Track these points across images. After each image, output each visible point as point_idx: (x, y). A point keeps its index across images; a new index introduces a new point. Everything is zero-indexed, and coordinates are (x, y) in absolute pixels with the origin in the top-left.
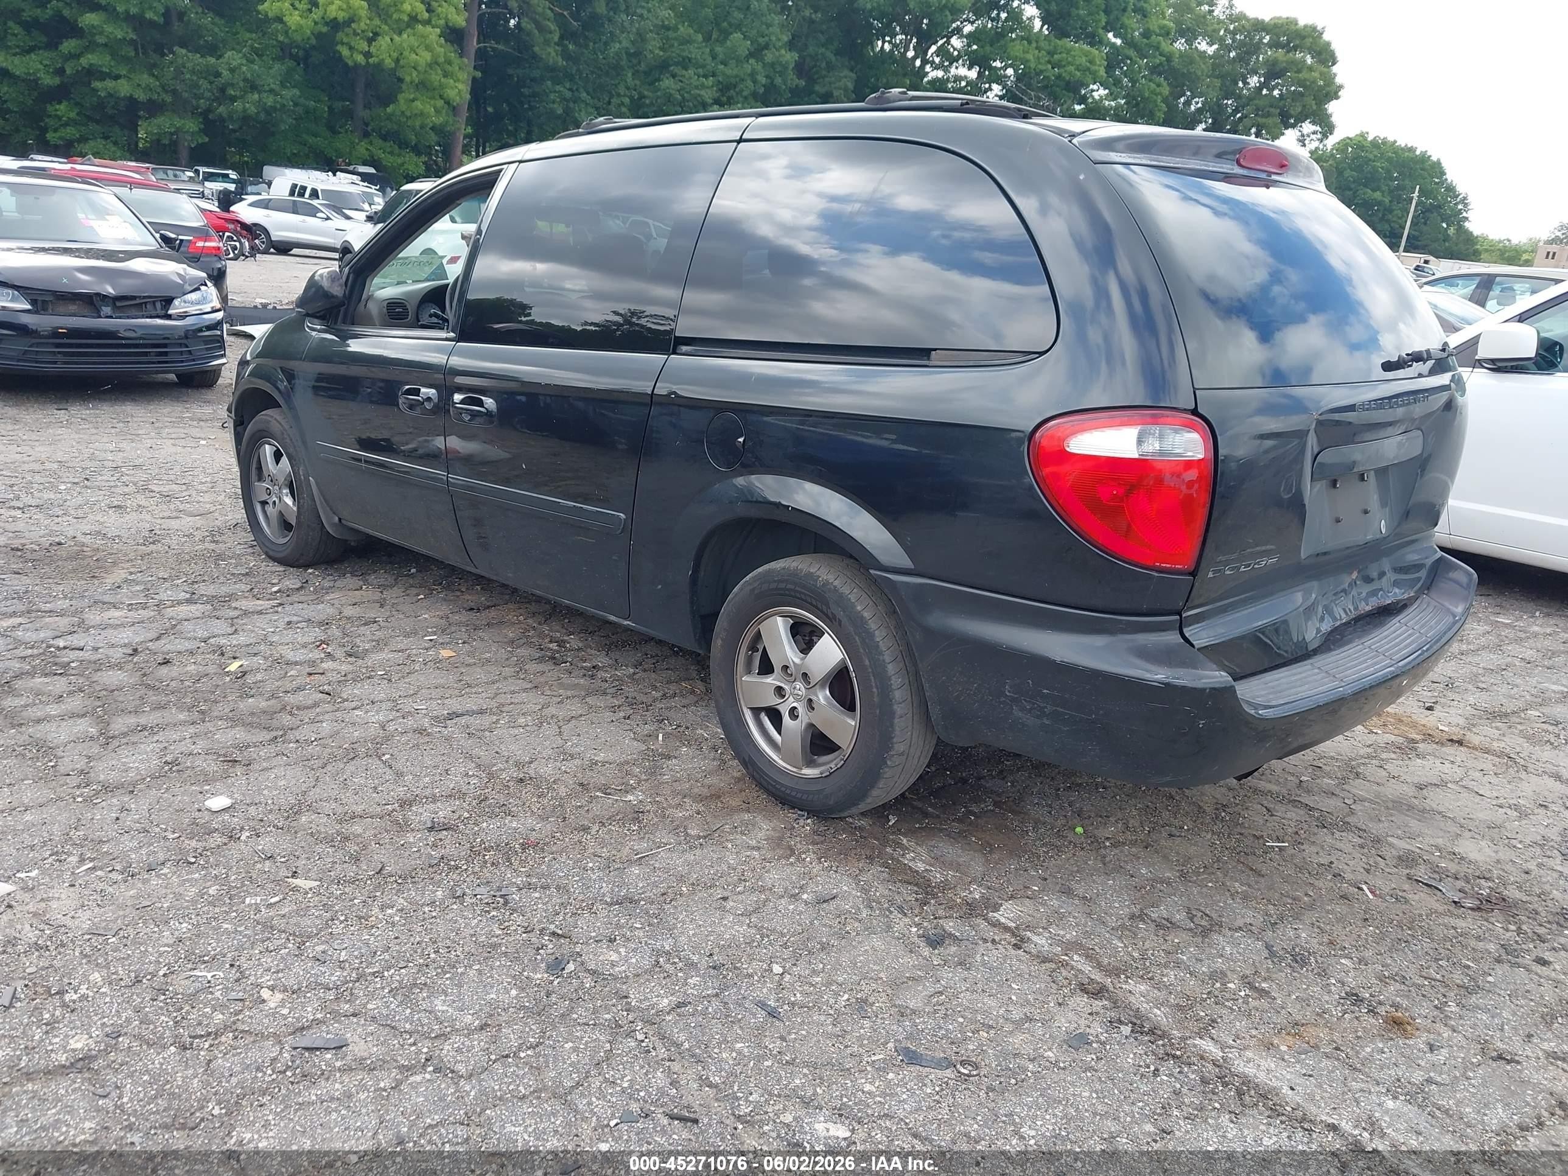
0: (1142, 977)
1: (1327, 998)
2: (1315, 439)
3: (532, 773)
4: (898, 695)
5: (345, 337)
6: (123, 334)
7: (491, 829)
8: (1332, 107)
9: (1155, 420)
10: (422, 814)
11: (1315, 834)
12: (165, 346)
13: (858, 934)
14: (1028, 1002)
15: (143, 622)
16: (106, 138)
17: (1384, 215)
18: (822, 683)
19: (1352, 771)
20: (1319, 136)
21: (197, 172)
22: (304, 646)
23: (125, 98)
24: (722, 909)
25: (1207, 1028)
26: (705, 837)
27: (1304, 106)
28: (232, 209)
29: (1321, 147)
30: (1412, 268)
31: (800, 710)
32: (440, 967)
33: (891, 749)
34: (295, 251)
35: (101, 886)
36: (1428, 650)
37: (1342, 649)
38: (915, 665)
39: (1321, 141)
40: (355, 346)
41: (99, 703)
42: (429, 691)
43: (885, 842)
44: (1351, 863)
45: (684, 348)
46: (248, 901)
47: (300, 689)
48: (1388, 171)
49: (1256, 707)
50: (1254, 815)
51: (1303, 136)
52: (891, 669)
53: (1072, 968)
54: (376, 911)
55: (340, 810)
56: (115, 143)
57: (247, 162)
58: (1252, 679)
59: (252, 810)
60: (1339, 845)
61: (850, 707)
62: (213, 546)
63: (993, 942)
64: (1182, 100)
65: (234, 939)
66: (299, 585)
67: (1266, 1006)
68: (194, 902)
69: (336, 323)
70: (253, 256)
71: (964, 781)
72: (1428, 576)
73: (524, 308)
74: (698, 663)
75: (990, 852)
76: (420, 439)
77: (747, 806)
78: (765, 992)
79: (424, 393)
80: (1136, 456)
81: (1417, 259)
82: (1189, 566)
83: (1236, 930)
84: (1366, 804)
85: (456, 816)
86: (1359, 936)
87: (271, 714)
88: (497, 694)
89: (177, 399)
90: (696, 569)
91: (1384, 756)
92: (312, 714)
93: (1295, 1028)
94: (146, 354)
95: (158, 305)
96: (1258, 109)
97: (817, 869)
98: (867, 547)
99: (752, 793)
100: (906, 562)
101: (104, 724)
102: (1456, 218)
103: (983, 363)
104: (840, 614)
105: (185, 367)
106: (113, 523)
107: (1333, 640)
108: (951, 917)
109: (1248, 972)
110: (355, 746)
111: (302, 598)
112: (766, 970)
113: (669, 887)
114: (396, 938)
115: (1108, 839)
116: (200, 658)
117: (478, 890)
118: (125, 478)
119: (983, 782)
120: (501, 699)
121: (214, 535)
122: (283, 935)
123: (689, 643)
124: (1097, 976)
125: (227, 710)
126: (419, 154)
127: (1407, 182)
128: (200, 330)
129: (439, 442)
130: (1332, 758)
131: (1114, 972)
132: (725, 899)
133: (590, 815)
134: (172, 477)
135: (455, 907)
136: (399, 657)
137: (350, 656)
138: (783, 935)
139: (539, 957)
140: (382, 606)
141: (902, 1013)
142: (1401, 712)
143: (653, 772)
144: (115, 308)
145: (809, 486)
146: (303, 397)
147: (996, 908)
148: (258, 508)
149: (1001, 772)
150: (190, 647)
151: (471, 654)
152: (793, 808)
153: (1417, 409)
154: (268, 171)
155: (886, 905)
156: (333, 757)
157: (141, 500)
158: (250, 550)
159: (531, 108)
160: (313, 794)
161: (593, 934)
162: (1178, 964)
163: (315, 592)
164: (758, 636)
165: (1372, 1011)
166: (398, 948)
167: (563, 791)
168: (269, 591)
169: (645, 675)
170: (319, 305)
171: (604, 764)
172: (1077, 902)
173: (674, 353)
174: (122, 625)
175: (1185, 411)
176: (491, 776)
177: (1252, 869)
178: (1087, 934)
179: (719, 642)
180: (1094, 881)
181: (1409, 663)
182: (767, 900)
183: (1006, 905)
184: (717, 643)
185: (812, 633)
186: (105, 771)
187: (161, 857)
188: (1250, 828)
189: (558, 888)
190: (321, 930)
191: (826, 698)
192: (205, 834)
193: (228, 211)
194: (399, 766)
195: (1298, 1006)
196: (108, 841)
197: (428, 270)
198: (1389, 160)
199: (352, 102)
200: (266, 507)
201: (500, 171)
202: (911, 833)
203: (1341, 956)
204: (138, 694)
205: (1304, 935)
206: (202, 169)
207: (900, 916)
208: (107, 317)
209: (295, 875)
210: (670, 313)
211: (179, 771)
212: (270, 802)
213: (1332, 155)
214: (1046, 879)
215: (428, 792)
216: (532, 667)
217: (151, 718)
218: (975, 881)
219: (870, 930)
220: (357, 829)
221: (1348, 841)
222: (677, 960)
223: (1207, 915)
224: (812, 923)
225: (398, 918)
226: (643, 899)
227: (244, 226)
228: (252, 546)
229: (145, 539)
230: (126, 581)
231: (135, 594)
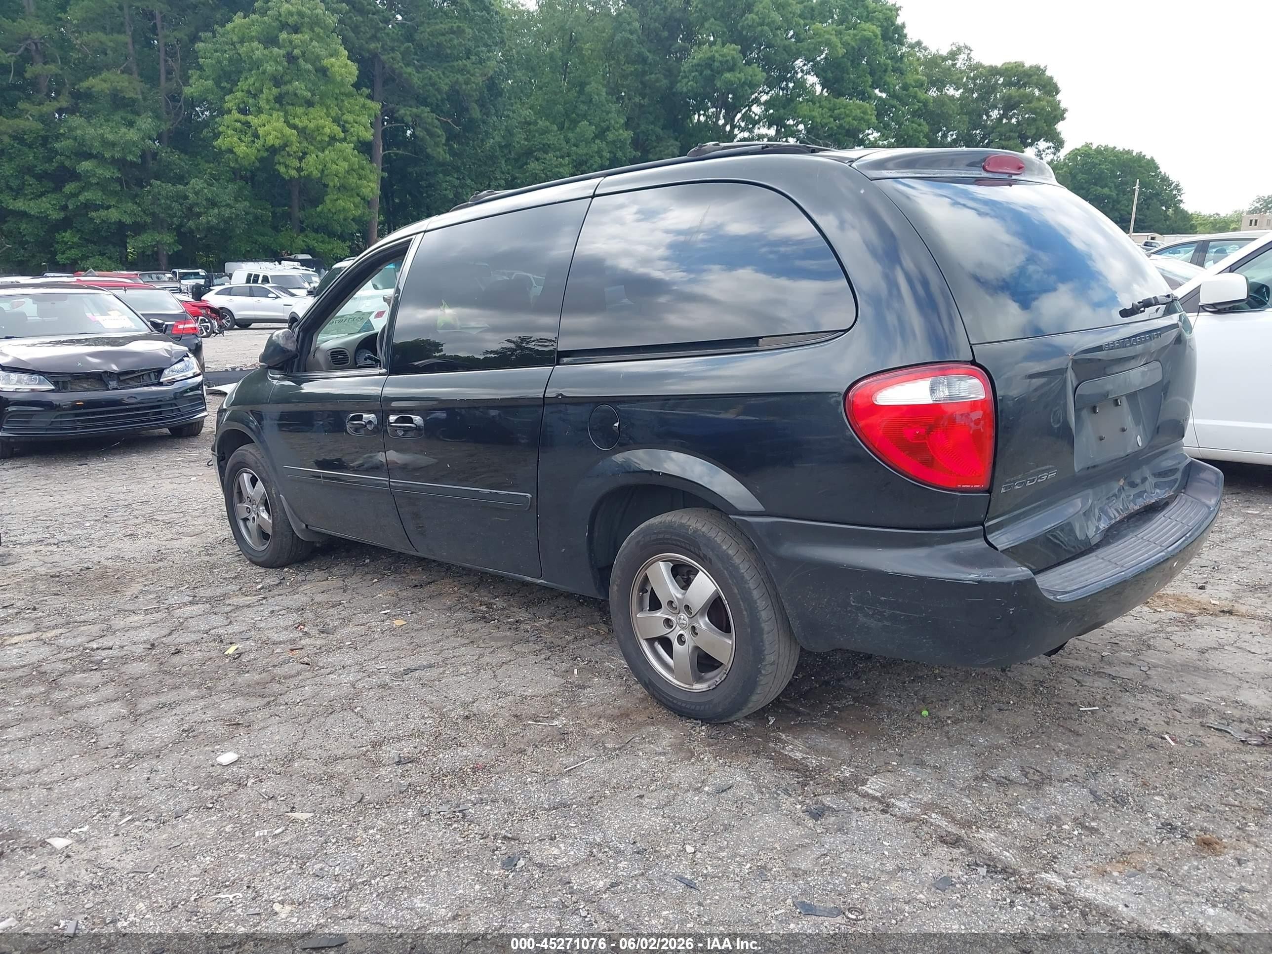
0: (990, 826)
1: (1146, 829)
2: (1073, 375)
3: (475, 710)
4: (764, 615)
5: (299, 382)
6: (127, 401)
7: (447, 758)
8: (1060, 127)
9: (943, 373)
10: (390, 752)
11: (1120, 698)
12: (159, 407)
13: (753, 815)
14: (898, 855)
15: (157, 622)
16: (102, 254)
17: (1113, 206)
18: (701, 612)
19: (1144, 644)
20: (1053, 150)
21: (174, 273)
22: (286, 629)
23: (115, 223)
24: (641, 805)
25: (1050, 863)
26: (620, 749)
27: (1037, 129)
28: (203, 298)
29: (1055, 158)
30: (1141, 244)
31: (686, 636)
32: (416, 872)
33: (763, 660)
34: (253, 325)
35: (140, 833)
36: (1190, 536)
37: (1119, 542)
38: (775, 588)
39: (1054, 154)
40: (307, 388)
41: (128, 689)
42: (388, 654)
43: (767, 739)
44: (1153, 718)
45: (565, 360)
46: (257, 834)
47: (285, 662)
48: (1112, 172)
49: (1055, 593)
50: (1068, 687)
51: (1039, 151)
52: (756, 594)
53: (932, 824)
54: (360, 832)
55: (325, 754)
56: (110, 258)
57: (212, 262)
58: (1048, 572)
59: (255, 762)
60: (1141, 704)
61: (727, 630)
62: (207, 558)
63: (865, 809)
64: (940, 134)
65: (248, 865)
66: (278, 581)
67: (1097, 841)
68: (214, 839)
69: (292, 372)
70: (221, 332)
71: (827, 683)
72: (1182, 479)
73: (437, 346)
74: (600, 610)
75: (855, 738)
76: (365, 456)
77: (651, 719)
78: (682, 868)
79: (366, 418)
80: (931, 402)
81: (1145, 237)
82: (985, 485)
83: (1064, 781)
84: (1159, 669)
85: (418, 751)
86: (1167, 776)
87: (263, 684)
88: (441, 651)
89: (171, 448)
90: (591, 532)
91: (1169, 629)
92: (296, 681)
93: (1123, 856)
94: (145, 415)
95: (152, 375)
96: (1001, 135)
97: (714, 766)
98: (725, 498)
99: (655, 710)
100: (759, 507)
101: (132, 704)
102: (1173, 201)
103: (800, 344)
104: (710, 554)
105: (177, 421)
106: (129, 548)
107: (1112, 535)
108: (827, 793)
109: (1078, 815)
110: (333, 703)
111: (281, 592)
112: (681, 851)
113: (595, 792)
114: (379, 852)
115: (949, 718)
116: (204, 646)
117: (441, 808)
118: (135, 513)
119: (842, 682)
120: (445, 654)
121: (208, 549)
122: (288, 859)
123: (591, 591)
124: (953, 829)
125: (229, 685)
126: (344, 241)
127: (1129, 177)
128: (186, 392)
129: (381, 457)
130: (1126, 635)
131: (967, 824)
132: (641, 797)
133: (525, 740)
134: (172, 508)
135: (424, 823)
136: (361, 630)
137: (323, 632)
138: (692, 821)
139: (495, 857)
140: (345, 591)
141: (796, 874)
142: (1178, 593)
143: (572, 701)
144: (119, 381)
145: (674, 455)
146: (271, 433)
147: (864, 782)
148: (241, 524)
149: (856, 673)
150: (195, 638)
151: (418, 621)
152: (690, 718)
153: (1153, 344)
154: (229, 266)
155: (774, 789)
156: (315, 714)
157: (149, 528)
158: (237, 559)
159: (429, 196)
160: (302, 745)
161: (537, 835)
162: (1019, 813)
163: (291, 585)
164: (646, 579)
165: (1185, 836)
166: (380, 860)
167: (501, 723)
168: (254, 589)
169: (559, 624)
170: (277, 359)
171: (532, 697)
172: (929, 771)
173: (558, 364)
174: (142, 627)
175: (965, 362)
176: (442, 716)
177: (1071, 731)
178: (941, 796)
179: (615, 588)
180: (942, 753)
181: (1176, 548)
182: (676, 794)
183: (872, 779)
184: (614, 589)
185: (689, 573)
186: (135, 742)
187: (185, 805)
188: (1064, 697)
189: (505, 801)
190: (318, 852)
191: (706, 624)
192: (218, 784)
193: (200, 300)
194: (368, 716)
195: (1124, 839)
196: (142, 797)
197: (361, 324)
198: (1112, 162)
199: (290, 207)
200: (248, 522)
201: (410, 240)
202: (788, 729)
203: (1154, 794)
204: (158, 679)
205: (1121, 780)
206: (178, 271)
207: (786, 797)
208: (114, 389)
209: (293, 809)
210: (551, 336)
211: (194, 736)
212: (268, 753)
213: (1065, 164)
214: (902, 756)
215: (394, 733)
216: (468, 626)
217: (168, 697)
218: (844, 763)
219: (763, 811)
220: (340, 768)
221: (1148, 701)
222: (607, 850)
223: (1038, 771)
224: (714, 809)
225: (378, 837)
226: (574, 803)
227: (213, 310)
228: (239, 555)
229: (154, 558)
230: (141, 592)
231: (149, 602)
